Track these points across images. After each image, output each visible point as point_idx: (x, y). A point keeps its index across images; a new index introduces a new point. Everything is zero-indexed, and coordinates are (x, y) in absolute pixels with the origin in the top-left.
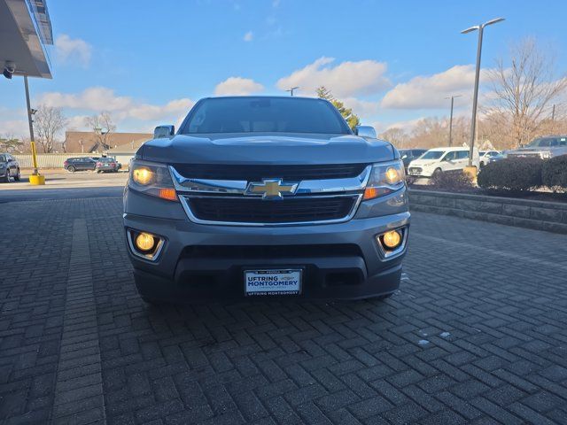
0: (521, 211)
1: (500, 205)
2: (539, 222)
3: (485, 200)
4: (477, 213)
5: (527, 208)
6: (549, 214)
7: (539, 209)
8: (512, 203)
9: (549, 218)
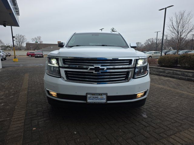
0: (170, 72)
1: (164, 70)
2: (176, 76)
3: (159, 68)
4: (157, 73)
5: (172, 71)
6: (179, 73)
7: (176, 72)
8: (168, 69)
9: (179, 75)
